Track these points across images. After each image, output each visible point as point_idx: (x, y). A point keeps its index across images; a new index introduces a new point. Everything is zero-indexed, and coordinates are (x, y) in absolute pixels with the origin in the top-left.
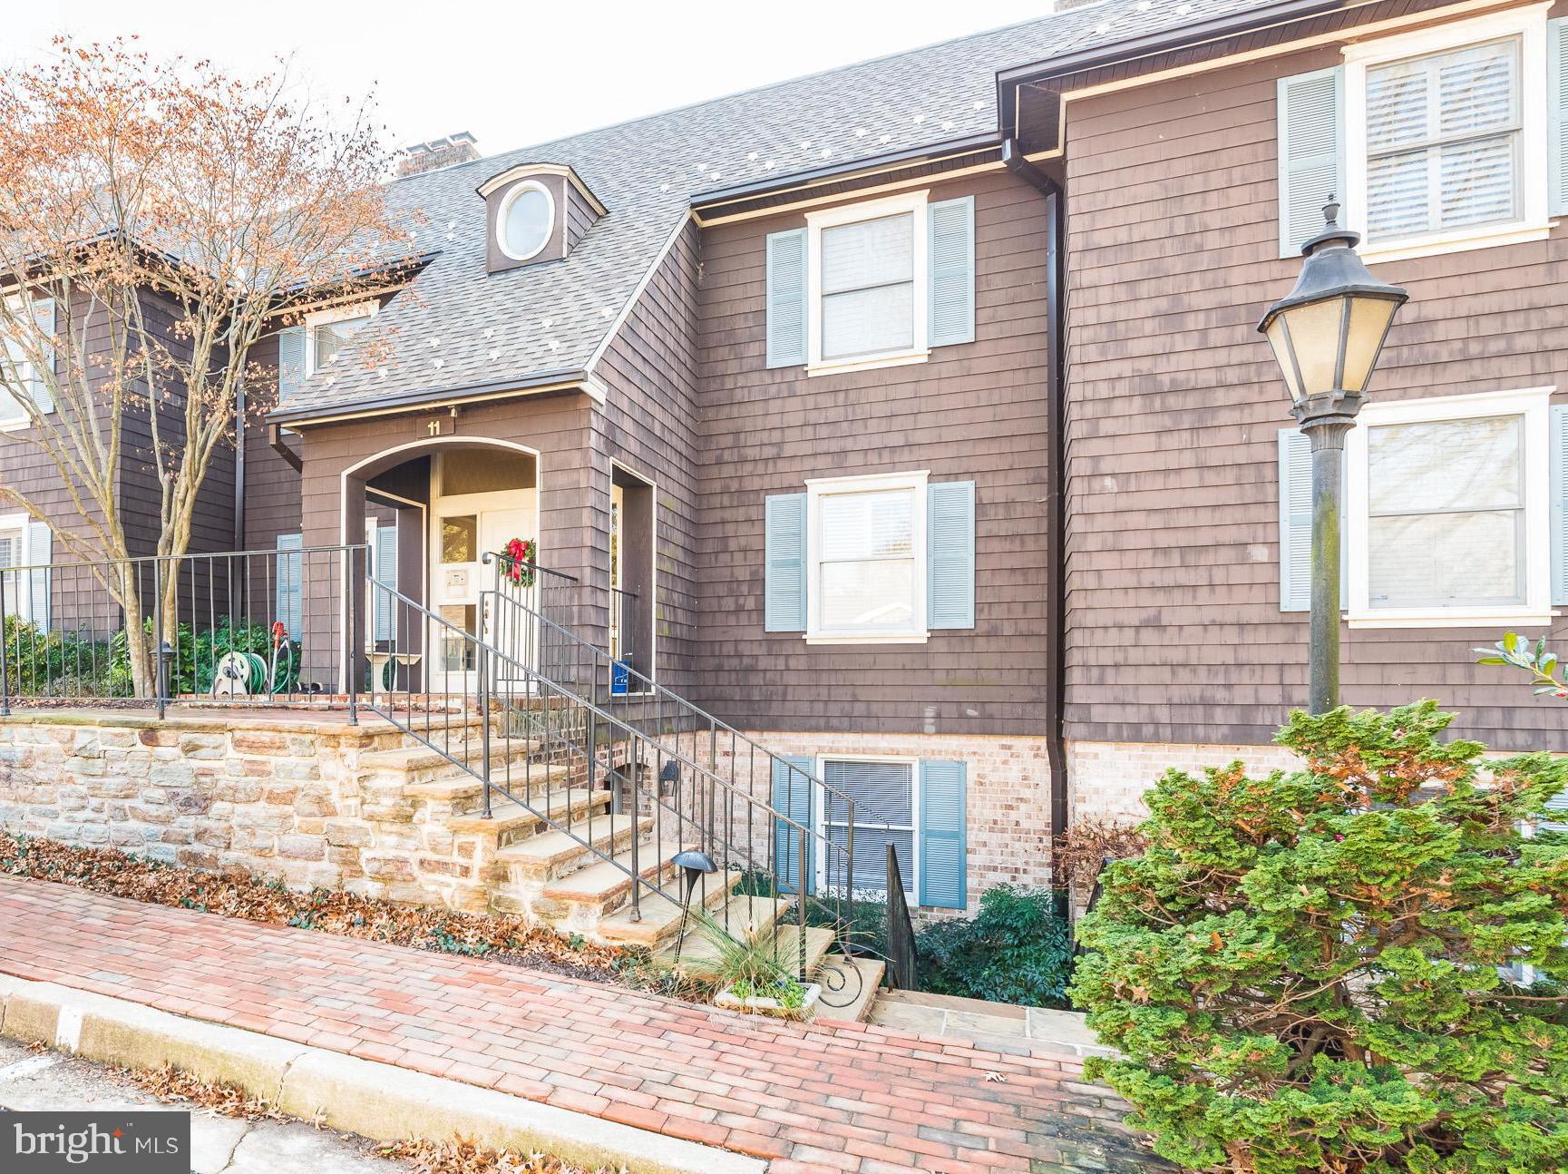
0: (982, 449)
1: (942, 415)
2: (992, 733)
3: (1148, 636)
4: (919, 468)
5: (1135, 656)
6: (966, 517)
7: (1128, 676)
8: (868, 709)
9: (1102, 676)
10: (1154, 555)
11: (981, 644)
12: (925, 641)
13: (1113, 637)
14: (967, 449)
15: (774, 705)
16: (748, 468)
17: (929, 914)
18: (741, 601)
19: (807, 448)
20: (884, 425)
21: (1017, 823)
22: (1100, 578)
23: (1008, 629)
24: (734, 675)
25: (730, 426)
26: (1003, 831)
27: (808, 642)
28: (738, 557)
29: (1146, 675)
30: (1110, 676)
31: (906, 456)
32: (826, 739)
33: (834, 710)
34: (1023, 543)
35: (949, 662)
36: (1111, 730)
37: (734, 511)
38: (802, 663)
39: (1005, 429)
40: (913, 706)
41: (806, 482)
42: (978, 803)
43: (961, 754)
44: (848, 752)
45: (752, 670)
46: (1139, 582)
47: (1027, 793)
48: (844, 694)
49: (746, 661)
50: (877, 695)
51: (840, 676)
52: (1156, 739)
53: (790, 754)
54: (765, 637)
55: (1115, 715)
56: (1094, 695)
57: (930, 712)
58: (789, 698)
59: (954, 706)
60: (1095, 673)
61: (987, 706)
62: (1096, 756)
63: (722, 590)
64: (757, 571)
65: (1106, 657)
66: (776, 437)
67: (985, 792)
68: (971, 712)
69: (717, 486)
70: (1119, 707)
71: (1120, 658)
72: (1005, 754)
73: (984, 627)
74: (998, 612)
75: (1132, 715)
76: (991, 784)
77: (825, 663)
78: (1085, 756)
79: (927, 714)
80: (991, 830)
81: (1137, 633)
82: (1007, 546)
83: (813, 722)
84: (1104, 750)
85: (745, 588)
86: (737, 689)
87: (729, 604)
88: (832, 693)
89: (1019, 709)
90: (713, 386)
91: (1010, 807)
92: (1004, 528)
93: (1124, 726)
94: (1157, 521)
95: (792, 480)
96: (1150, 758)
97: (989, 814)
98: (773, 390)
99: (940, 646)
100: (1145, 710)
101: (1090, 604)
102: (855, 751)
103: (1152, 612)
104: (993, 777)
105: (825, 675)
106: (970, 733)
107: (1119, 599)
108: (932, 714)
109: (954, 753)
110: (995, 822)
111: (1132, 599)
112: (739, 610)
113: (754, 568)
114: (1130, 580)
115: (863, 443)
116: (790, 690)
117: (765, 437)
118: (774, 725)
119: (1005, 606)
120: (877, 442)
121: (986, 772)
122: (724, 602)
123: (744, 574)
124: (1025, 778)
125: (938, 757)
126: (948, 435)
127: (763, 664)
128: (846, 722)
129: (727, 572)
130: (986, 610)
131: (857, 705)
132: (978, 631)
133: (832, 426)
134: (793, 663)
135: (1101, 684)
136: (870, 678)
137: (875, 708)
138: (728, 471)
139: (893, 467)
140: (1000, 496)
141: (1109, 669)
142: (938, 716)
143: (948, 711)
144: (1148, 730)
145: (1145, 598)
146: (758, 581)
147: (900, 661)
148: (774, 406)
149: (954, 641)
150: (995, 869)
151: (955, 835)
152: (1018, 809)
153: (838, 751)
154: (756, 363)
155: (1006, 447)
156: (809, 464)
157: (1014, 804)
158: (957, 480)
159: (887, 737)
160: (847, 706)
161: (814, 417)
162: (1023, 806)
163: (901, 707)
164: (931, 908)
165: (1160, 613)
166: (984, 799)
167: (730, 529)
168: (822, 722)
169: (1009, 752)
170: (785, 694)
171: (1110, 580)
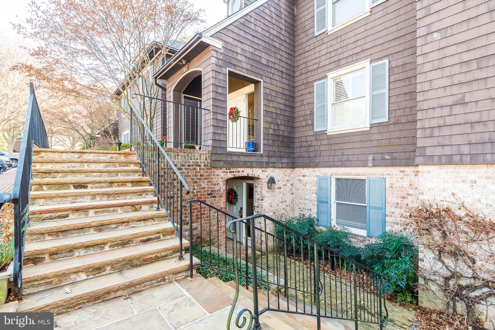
0: (392, 44)
1: (376, 35)
2: (395, 166)
3: (457, 110)
4: (367, 59)
5: (449, 120)
6: (385, 75)
7: (446, 131)
8: (348, 158)
9: (432, 133)
10: (461, 66)
11: (392, 128)
12: (368, 129)
13: (438, 113)
14: (386, 46)
15: (317, 158)
16: (309, 74)
17: (371, 240)
18: (307, 122)
19: (327, 62)
20: (354, 45)
21: (407, 205)
22: (431, 84)
23: (403, 120)
24: (305, 148)
25: (304, 61)
26: (401, 208)
27: (328, 134)
28: (306, 106)
29: (456, 130)
30: (436, 132)
31: (362, 55)
32: (334, 170)
33: (336, 159)
34: (410, 81)
35: (379, 137)
36: (436, 159)
37: (305, 90)
38: (325, 142)
39: (402, 33)
40: (364, 156)
41: (327, 74)
42: (390, 195)
43: (383, 175)
44: (341, 175)
45: (310, 146)
46: (452, 82)
47: (411, 192)
48: (339, 153)
49: (309, 143)
50: (350, 152)
51: (338, 146)
52: (461, 163)
53: (322, 176)
54: (315, 134)
55: (438, 151)
56: (428, 142)
57: (370, 158)
58: (322, 155)
59: (380, 155)
60: (428, 131)
61: (394, 154)
62: (429, 172)
63: (302, 119)
64: (312, 110)
65: (434, 123)
66: (318, 60)
67: (393, 191)
68: (387, 157)
69: (300, 83)
70: (441, 148)
71: (441, 122)
72: (402, 175)
73: (392, 120)
74: (399, 113)
75: (447, 151)
76: (396, 187)
77: (333, 141)
78: (423, 172)
79: (370, 159)
80: (396, 207)
81: (451, 109)
82: (403, 83)
83: (329, 164)
84: (434, 169)
85: (308, 117)
86: (306, 153)
87: (304, 123)
88: (336, 152)
89: (408, 155)
90: (300, 48)
91: (404, 198)
92: (402, 76)
93: (443, 157)
94: (463, 48)
95: (322, 75)
96: (458, 173)
97: (395, 200)
98: (317, 44)
99: (375, 130)
100: (455, 148)
101: (426, 98)
102: (344, 174)
103: (460, 96)
104: (397, 185)
105: (333, 146)
106: (386, 166)
107: (441, 93)
108: (371, 159)
109: (381, 175)
110: (398, 204)
111: (448, 91)
112: (307, 125)
113: (311, 109)
114: (447, 82)
115: (346, 54)
116: (322, 152)
117: (314, 62)
118: (316, 165)
119: (402, 110)
120: (351, 53)
121: (394, 182)
122: (302, 123)
123: (308, 112)
124: (411, 185)
125: (374, 176)
126: (378, 42)
127: (314, 143)
128: (340, 163)
129: (303, 112)
130: (394, 113)
131: (344, 156)
132: (391, 122)
133: (335, 51)
134: (323, 142)
135: (431, 137)
136: (349, 146)
137: (350, 157)
138: (303, 76)
139: (357, 60)
140: (400, 62)
141: (435, 129)
142: (374, 159)
143: (379, 157)
144: (456, 158)
145: (456, 90)
146: (312, 114)
147: (360, 138)
148: (317, 49)
149: (380, 128)
150: (398, 224)
151: (380, 209)
152: (408, 198)
153: (338, 175)
154: (311, 36)
155: (402, 40)
156: (328, 68)
157: (406, 196)
158: (382, 60)
159: (355, 168)
160: (341, 157)
161: (330, 50)
162: (410, 197)
163: (360, 156)
164: (371, 237)
165: (464, 96)
166: (393, 194)
167: (304, 97)
168: (332, 163)
169: (404, 174)
170: (320, 154)
171: (436, 84)
